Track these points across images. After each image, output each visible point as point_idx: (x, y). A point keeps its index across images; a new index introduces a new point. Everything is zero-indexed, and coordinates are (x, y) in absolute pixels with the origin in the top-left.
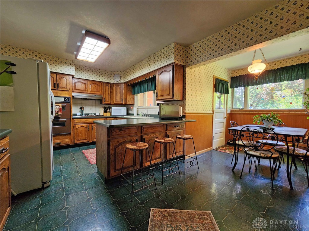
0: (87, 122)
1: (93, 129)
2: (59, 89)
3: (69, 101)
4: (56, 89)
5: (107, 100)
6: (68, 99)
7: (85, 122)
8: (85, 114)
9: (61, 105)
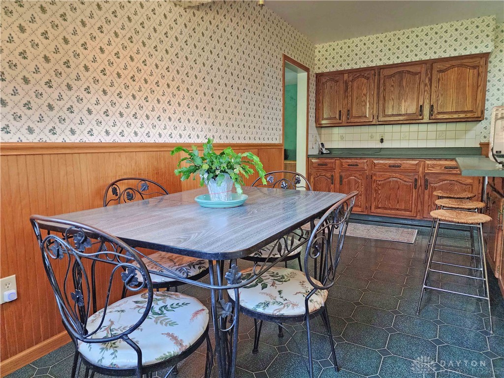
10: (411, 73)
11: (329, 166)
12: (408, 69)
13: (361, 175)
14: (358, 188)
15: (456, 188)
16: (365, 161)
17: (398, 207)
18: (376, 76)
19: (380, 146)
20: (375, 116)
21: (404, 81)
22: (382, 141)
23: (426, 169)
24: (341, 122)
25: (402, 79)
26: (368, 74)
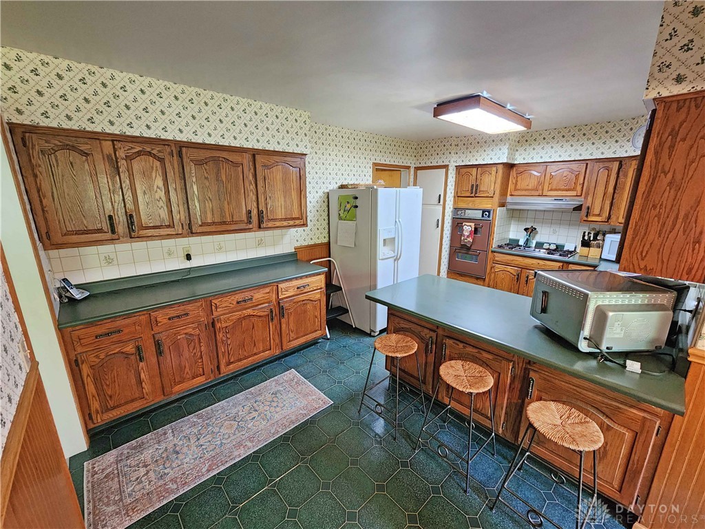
0: (517, 263)
1: (527, 281)
2: (477, 195)
3: (489, 217)
4: (473, 195)
5: (597, 211)
6: (489, 212)
7: (513, 262)
8: (537, 243)
9: (473, 224)
10: (230, 163)
11: (126, 331)
12: (225, 155)
13: (197, 327)
14: (194, 349)
15: (308, 307)
16: (199, 304)
17: (255, 351)
18: (175, 157)
19: (188, 264)
20: (184, 225)
21: (223, 172)
22: (189, 257)
23: (280, 294)
24: (117, 237)
25: (219, 170)
26: (159, 151)
